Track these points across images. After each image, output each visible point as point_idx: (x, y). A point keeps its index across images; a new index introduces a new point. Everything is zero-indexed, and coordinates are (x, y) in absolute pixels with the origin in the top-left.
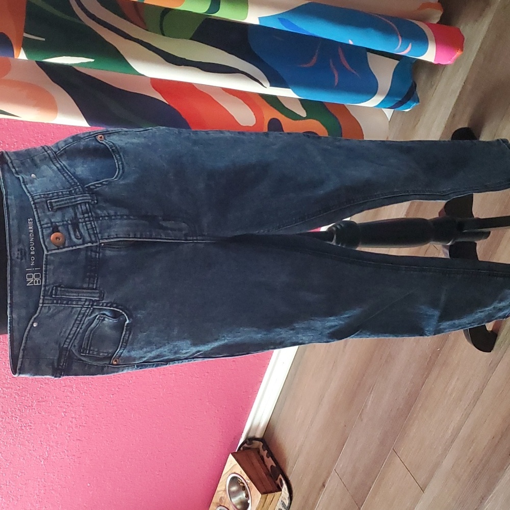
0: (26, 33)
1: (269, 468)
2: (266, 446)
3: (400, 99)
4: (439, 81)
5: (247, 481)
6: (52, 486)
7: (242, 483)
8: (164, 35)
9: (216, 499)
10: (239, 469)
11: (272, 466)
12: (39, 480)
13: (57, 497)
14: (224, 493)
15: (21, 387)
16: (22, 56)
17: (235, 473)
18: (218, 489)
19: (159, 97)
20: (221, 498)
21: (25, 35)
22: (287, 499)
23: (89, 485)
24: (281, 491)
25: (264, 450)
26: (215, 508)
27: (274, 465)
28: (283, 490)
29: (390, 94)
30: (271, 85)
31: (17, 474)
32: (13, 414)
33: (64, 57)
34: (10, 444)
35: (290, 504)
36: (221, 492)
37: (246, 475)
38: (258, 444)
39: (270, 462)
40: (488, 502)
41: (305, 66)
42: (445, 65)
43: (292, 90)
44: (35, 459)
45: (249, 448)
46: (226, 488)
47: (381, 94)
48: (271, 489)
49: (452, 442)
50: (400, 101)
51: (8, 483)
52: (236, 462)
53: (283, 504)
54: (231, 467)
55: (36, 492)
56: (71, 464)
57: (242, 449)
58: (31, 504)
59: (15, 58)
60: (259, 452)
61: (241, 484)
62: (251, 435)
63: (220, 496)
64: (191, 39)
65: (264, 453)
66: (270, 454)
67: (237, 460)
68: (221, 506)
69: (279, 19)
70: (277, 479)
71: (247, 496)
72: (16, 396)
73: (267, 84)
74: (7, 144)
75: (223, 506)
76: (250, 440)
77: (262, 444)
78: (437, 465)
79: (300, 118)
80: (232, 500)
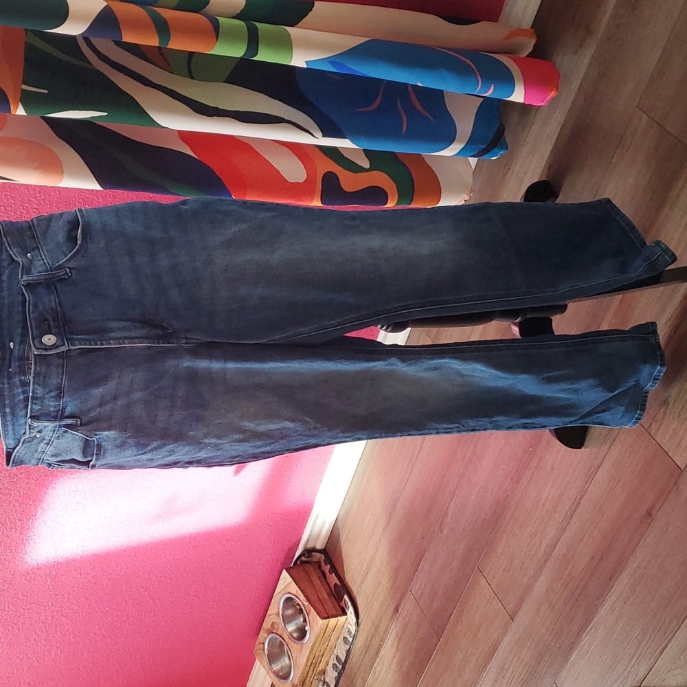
0: (25, 84)
1: (332, 587)
2: (329, 560)
3: (484, 147)
4: (533, 123)
5: (304, 603)
6: (61, 610)
7: (299, 605)
8: (192, 78)
9: (267, 625)
10: (294, 589)
11: (336, 585)
12: (45, 604)
13: (67, 624)
14: (276, 618)
15: (22, 493)
16: (21, 111)
17: (289, 593)
18: (269, 612)
19: (188, 151)
20: (273, 623)
21: (24, 87)
22: (353, 625)
23: (107, 609)
24: (346, 614)
25: (326, 565)
26: (265, 635)
27: (339, 583)
28: (348, 613)
29: (472, 141)
30: (324, 136)
31: (18, 598)
32: (13, 526)
33: (71, 111)
34: (10, 561)
35: (357, 631)
36: (274, 616)
37: (303, 596)
38: (317, 556)
39: (333, 579)
40: (586, 635)
41: (366, 109)
42: (539, 107)
43: (350, 140)
44: (39, 578)
45: (308, 562)
46: (279, 612)
47: (460, 142)
48: (334, 613)
49: (546, 561)
50: (483, 149)
51: (6, 609)
52: (291, 580)
53: (349, 632)
54: (285, 585)
55: (41, 618)
56: (85, 584)
57: (298, 562)
58: (36, 633)
59: (12, 113)
60: (320, 567)
61: (298, 607)
62: (310, 545)
63: (272, 621)
64: (225, 82)
65: (327, 568)
66: (334, 570)
67: (292, 577)
68: (273, 633)
69: (330, 62)
70: (341, 601)
71: (305, 621)
72: (16, 504)
73: (319, 134)
74: (3, 206)
75: (276, 634)
76: (309, 552)
77: (324, 557)
78: (529, 588)
79: (362, 170)
80: (287, 626)
